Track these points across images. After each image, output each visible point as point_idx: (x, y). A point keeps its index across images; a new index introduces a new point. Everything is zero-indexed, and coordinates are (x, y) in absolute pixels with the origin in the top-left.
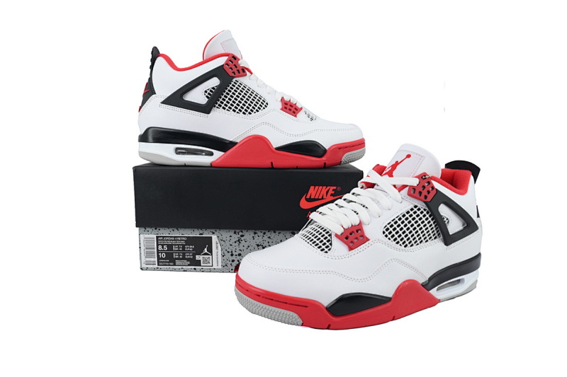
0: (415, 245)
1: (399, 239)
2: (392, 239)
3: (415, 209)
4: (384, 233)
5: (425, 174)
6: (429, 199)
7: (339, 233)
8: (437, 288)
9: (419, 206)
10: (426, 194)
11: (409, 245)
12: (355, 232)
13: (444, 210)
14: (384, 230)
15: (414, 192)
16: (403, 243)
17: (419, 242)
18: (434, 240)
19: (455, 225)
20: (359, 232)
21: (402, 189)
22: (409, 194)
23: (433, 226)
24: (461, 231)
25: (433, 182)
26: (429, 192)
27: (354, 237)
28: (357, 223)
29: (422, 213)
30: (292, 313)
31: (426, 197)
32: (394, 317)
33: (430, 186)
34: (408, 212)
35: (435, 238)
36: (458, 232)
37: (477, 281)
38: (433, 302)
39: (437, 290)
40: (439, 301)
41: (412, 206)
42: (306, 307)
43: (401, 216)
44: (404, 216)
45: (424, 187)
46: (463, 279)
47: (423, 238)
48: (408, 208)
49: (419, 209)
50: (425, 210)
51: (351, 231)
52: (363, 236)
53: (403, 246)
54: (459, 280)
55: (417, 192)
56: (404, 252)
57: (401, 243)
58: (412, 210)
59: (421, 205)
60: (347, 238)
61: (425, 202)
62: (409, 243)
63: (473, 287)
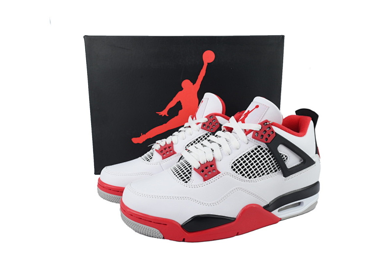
0: (258, 177)
1: (244, 172)
2: (239, 172)
3: (259, 149)
4: (232, 167)
5: (266, 121)
6: (269, 141)
7: (197, 168)
8: (278, 209)
9: (262, 146)
10: (267, 137)
11: (253, 177)
12: (209, 166)
13: (282, 150)
14: (233, 165)
15: (257, 135)
16: (248, 175)
17: (261, 174)
18: (275, 173)
19: (292, 161)
20: (213, 166)
21: (249, 133)
22: (254, 137)
23: (273, 162)
24: (298, 165)
25: (274, 127)
26: (269, 135)
27: (208, 170)
28: (211, 159)
29: (264, 151)
30: (155, 229)
31: (267, 139)
32: (238, 233)
33: (271, 130)
34: (252, 151)
35: (276, 171)
36: (296, 166)
37: (317, 202)
38: (275, 220)
39: (278, 211)
40: (281, 220)
41: (256, 146)
42: (166, 225)
43: (247, 154)
44: (249, 154)
45: (265, 131)
46: (302, 202)
47: (264, 171)
48: (253, 148)
49: (262, 149)
50: (266, 149)
51: (206, 166)
52: (215, 169)
53: (248, 177)
54: (300, 203)
55: (260, 135)
56: (248, 183)
57: (246, 175)
58: (256, 149)
59: (264, 145)
60: (203, 171)
61: (266, 143)
62: (253, 175)
63: (312, 208)
